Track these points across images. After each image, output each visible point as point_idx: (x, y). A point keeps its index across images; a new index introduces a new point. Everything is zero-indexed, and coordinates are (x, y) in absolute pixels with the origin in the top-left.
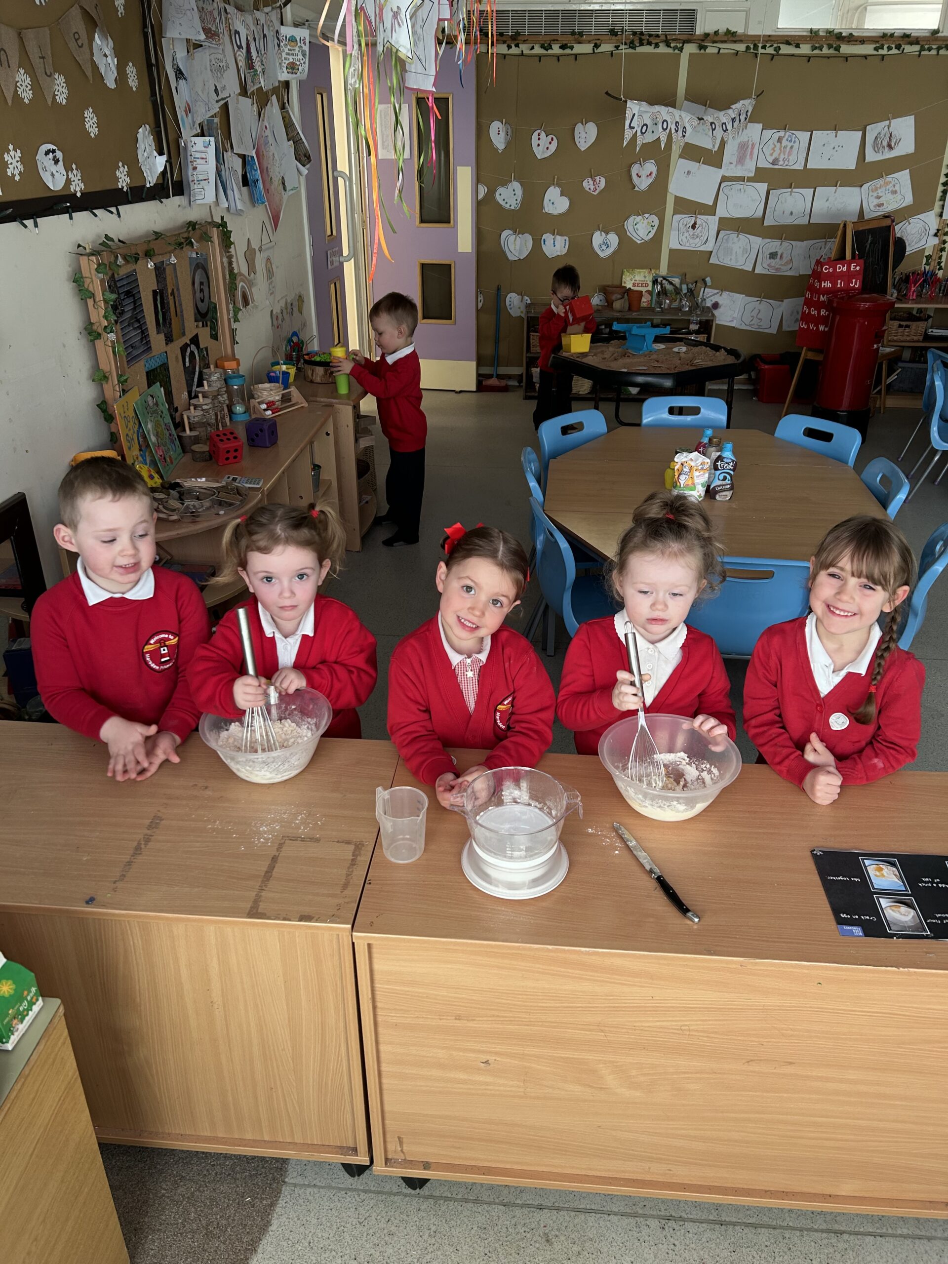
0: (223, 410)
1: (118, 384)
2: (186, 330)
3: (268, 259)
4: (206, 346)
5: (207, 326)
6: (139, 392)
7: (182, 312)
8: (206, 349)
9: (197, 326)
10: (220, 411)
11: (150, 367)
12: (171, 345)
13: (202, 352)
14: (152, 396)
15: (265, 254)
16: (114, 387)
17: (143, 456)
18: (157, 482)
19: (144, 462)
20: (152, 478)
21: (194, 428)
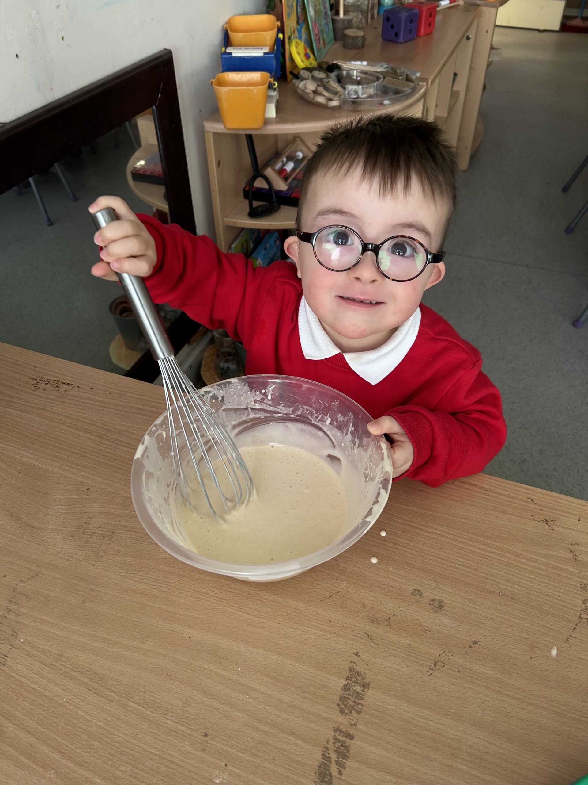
17: (300, 32)
18: (313, 62)
19: (300, 38)
20: (307, 57)
21: (348, 11)
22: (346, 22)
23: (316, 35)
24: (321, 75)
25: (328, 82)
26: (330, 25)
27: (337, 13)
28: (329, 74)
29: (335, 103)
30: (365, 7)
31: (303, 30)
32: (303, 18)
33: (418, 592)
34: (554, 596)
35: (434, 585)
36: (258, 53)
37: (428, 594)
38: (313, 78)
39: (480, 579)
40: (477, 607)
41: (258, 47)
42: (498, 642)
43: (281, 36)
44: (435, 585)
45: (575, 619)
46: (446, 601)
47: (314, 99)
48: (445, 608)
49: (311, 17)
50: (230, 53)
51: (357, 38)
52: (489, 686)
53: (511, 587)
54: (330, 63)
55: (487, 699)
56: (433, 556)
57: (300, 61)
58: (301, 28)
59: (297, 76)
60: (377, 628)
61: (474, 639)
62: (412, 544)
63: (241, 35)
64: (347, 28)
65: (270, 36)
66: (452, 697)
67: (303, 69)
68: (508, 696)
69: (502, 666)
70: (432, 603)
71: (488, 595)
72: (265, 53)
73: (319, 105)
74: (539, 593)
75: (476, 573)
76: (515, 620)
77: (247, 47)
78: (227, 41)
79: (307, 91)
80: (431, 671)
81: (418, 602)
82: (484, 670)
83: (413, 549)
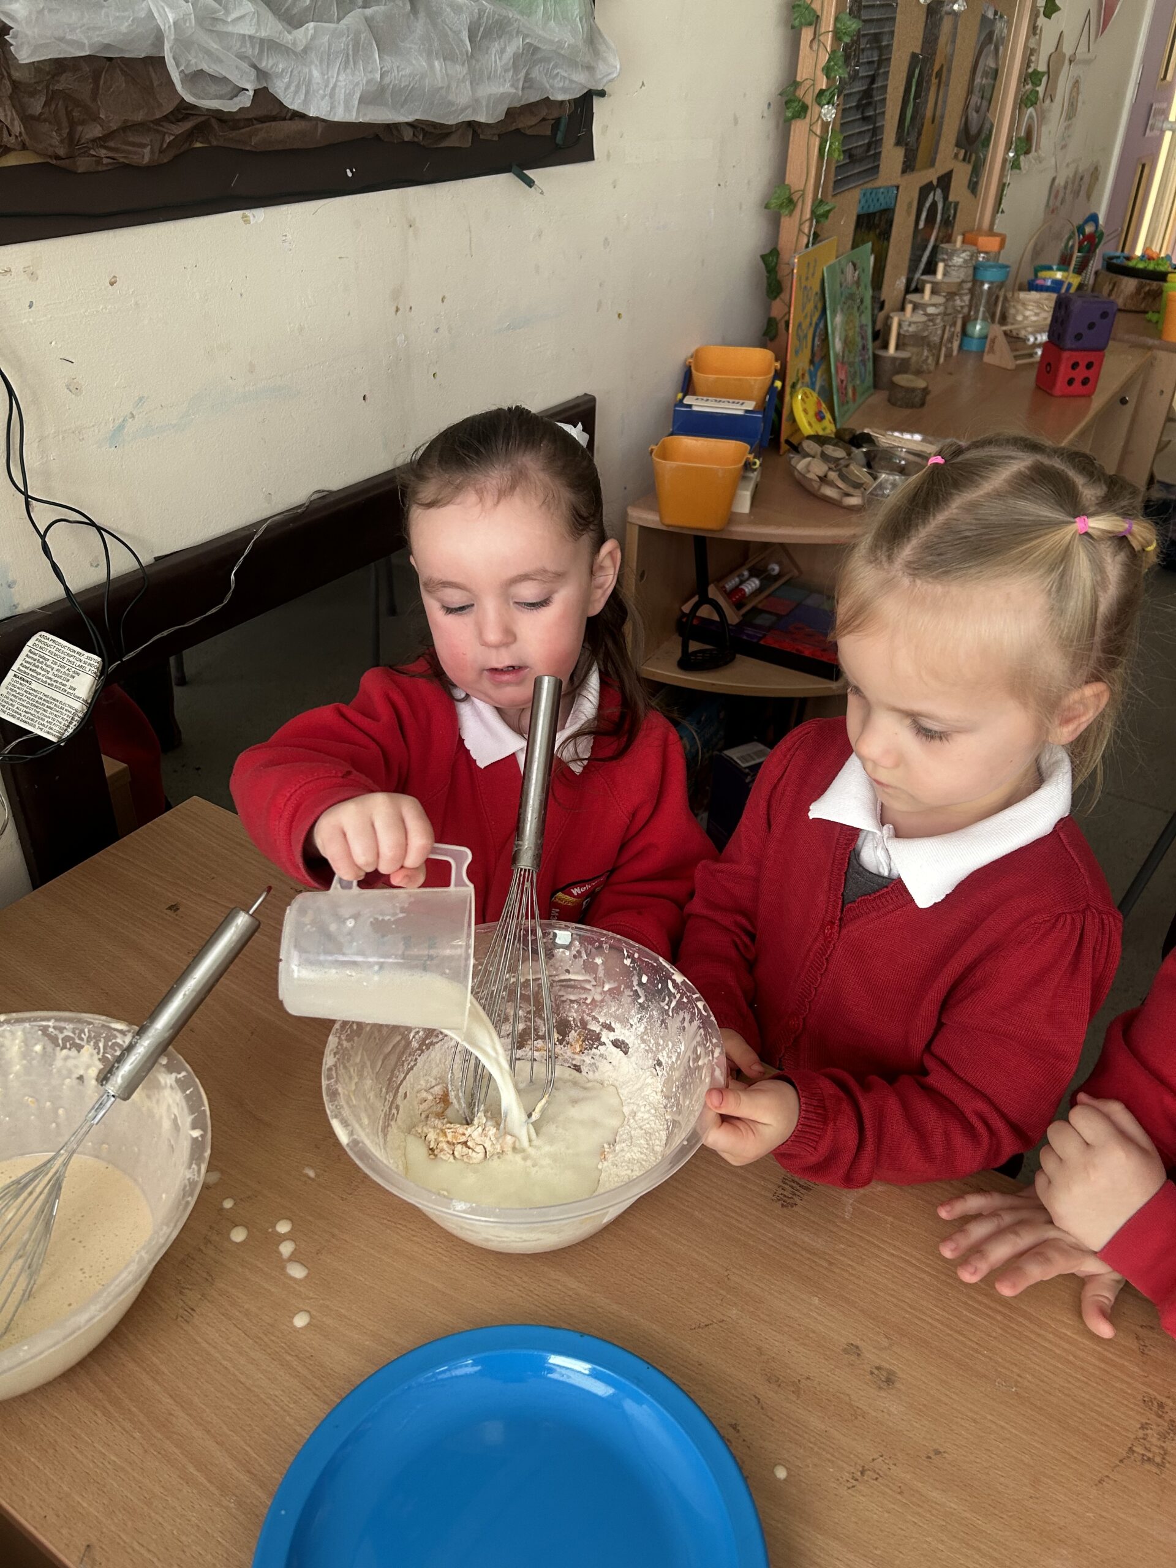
0: (954, 324)
1: (811, 219)
2: (939, 156)
3: (1077, 83)
4: (957, 199)
5: (969, 162)
6: (837, 251)
7: (942, 117)
8: (957, 204)
9: (956, 156)
10: (951, 326)
11: (866, 207)
12: (909, 177)
13: (949, 209)
14: (854, 265)
15: (1075, 71)
16: (801, 224)
17: (813, 375)
18: (828, 428)
19: (812, 386)
20: (820, 417)
21: (904, 344)
22: (898, 363)
23: (842, 381)
24: (839, 453)
25: (847, 466)
26: (870, 365)
27: (885, 346)
28: (854, 449)
29: (854, 501)
30: (936, 339)
31: (819, 374)
32: (821, 355)
33: (854, 1350)
34: (1092, 1405)
35: (885, 1342)
36: (737, 409)
37: (871, 1356)
38: (824, 457)
39: (966, 1350)
40: (954, 1396)
41: (737, 401)
42: (978, 1460)
43: (778, 384)
44: (887, 1345)
45: (1122, 1452)
46: (900, 1374)
47: (819, 488)
48: (898, 1385)
49: (836, 355)
50: (690, 406)
51: (913, 390)
52: (949, 1527)
53: (1019, 1375)
54: (858, 432)
55: (941, 1547)
56: (892, 1296)
57: (806, 423)
58: (816, 370)
59: (796, 448)
60: (776, 1393)
61: (936, 1446)
62: (861, 1268)
63: (712, 377)
64: (898, 373)
65: (759, 383)
66: (882, 1531)
67: (809, 437)
68: (979, 1550)
69: (976, 1500)
70: (876, 1372)
71: (975, 1379)
72: (747, 411)
73: (826, 500)
74: (1066, 1395)
75: (961, 1338)
76: (1014, 1431)
77: (718, 399)
78: (688, 384)
79: (811, 476)
80: (855, 1483)
81: (852, 1365)
82: (944, 1500)
83: (859, 1278)
